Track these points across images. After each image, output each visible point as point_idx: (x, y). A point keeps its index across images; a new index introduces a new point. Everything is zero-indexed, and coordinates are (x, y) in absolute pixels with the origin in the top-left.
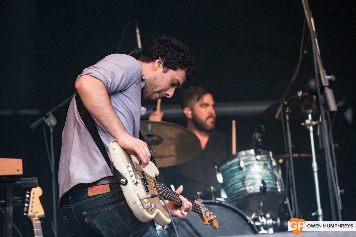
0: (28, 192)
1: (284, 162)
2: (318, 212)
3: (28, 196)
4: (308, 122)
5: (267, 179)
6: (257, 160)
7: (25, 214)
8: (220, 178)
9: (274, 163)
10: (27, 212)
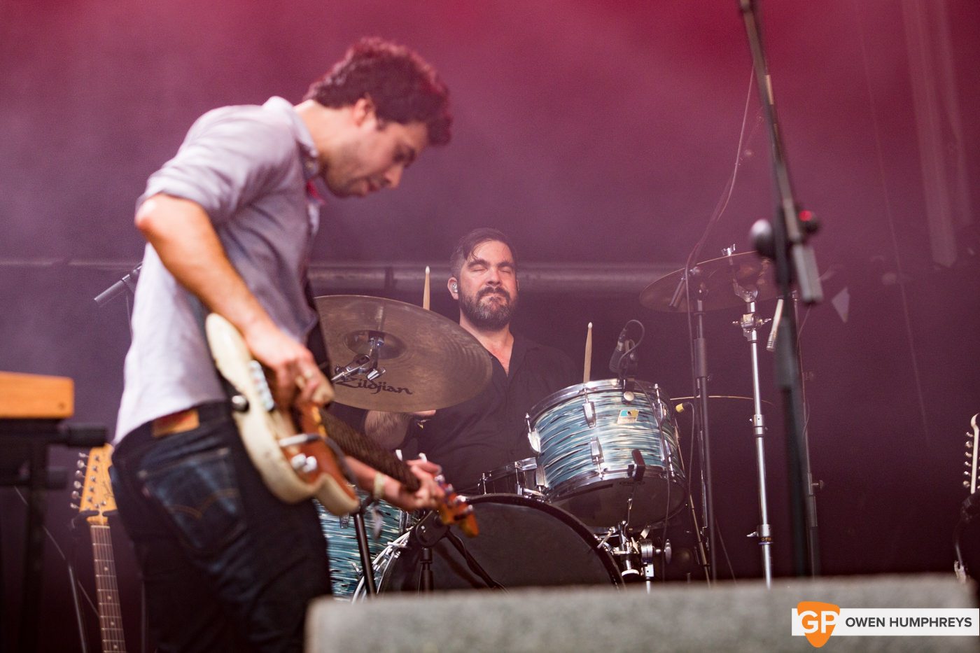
0: (82, 455)
1: (687, 408)
2: (760, 531)
3: (81, 464)
4: (748, 319)
5: (645, 450)
6: (626, 403)
7: (73, 506)
8: (535, 441)
9: (663, 412)
10: (78, 502)
